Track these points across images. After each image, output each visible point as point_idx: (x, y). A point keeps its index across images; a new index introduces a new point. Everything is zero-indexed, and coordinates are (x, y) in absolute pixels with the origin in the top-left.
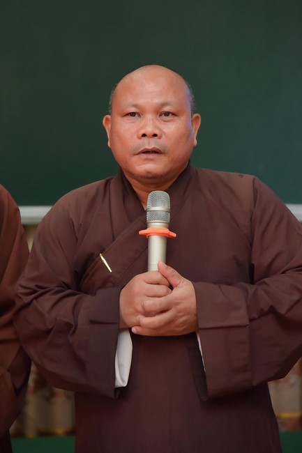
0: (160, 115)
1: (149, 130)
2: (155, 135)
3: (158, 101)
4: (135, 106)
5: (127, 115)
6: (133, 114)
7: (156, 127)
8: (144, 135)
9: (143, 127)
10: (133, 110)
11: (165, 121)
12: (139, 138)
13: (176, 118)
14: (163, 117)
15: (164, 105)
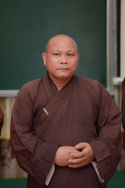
0: (68, 55)
1: (64, 61)
2: (66, 63)
3: (67, 50)
4: (58, 51)
5: (55, 54)
6: (57, 54)
7: (67, 60)
8: (62, 63)
9: (61, 60)
10: (57, 53)
11: (69, 58)
12: (60, 64)
13: (73, 56)
14: (68, 56)
15: (69, 51)
